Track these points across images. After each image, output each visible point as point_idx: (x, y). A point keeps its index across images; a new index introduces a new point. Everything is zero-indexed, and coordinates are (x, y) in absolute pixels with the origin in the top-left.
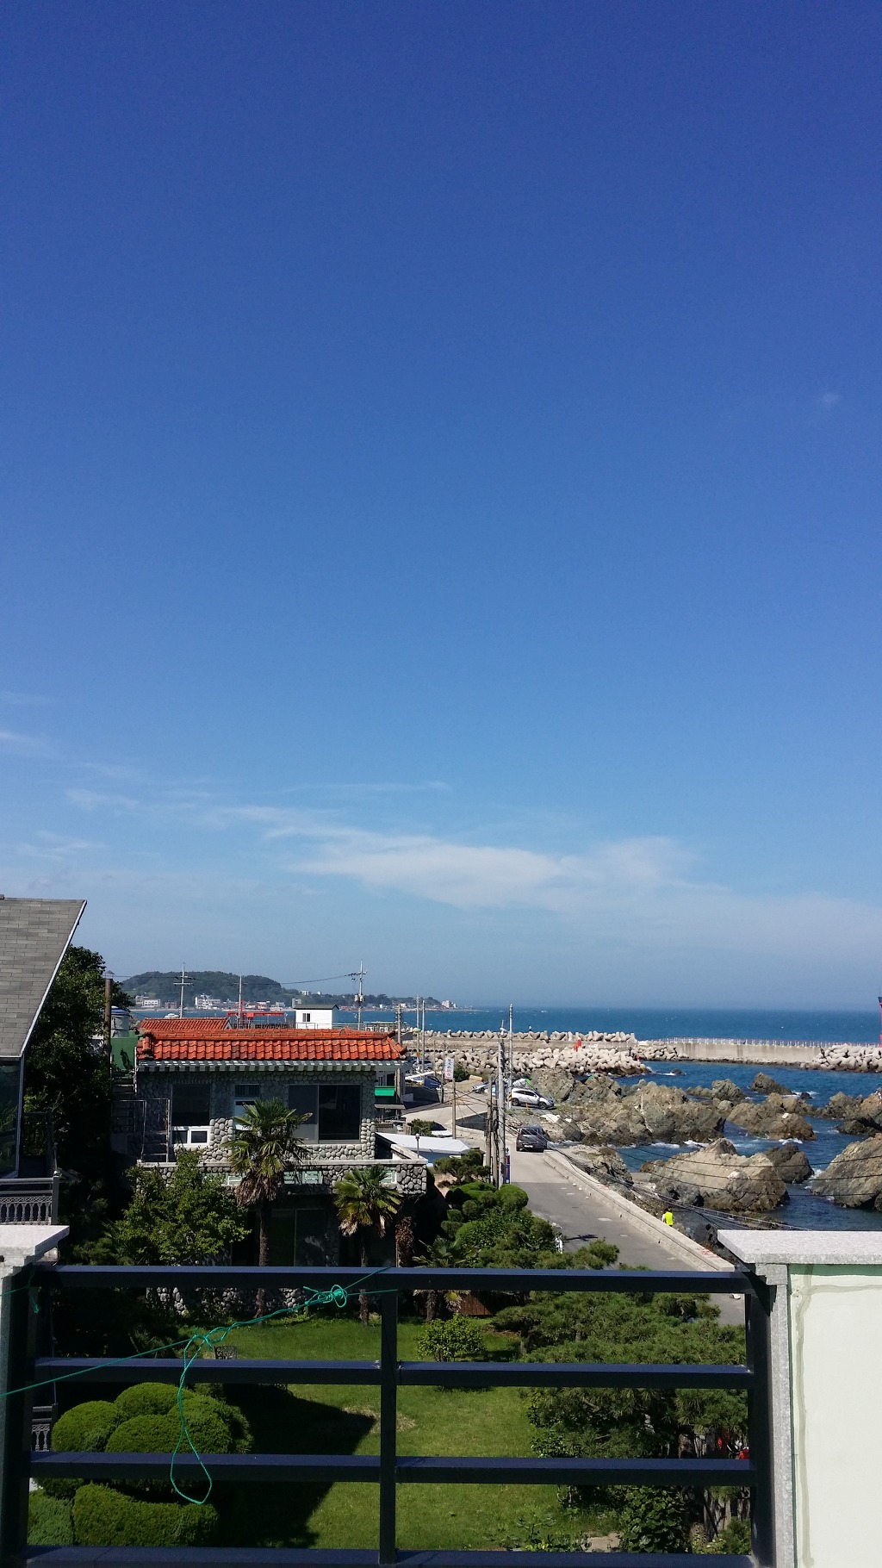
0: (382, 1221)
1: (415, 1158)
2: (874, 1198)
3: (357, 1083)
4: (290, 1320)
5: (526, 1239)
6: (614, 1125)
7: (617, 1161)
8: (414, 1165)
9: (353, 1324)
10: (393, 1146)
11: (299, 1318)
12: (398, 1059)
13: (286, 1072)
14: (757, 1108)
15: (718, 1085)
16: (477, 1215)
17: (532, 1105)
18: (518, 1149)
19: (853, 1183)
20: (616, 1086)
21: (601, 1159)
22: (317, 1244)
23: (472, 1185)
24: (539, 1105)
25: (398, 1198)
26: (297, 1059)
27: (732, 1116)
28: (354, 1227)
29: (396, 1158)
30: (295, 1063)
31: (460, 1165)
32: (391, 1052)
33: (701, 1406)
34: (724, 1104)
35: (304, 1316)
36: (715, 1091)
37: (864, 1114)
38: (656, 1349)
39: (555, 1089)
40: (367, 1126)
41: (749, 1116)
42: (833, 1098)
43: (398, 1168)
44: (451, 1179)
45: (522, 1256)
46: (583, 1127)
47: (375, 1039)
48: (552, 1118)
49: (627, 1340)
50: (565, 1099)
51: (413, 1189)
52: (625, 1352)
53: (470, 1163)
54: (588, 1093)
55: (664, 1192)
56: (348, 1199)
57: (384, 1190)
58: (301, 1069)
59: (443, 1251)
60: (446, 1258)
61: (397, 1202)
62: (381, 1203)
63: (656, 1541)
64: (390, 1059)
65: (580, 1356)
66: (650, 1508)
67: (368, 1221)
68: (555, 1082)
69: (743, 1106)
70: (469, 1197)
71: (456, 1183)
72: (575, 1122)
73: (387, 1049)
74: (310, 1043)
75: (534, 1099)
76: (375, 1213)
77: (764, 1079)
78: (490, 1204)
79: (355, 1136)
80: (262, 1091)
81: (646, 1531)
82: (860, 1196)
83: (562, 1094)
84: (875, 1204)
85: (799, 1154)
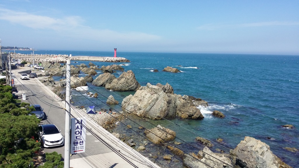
2: (103, 84)
7: (52, 79)
14: (87, 69)
15: (81, 64)
17: (39, 69)
19: (99, 82)
20: (60, 65)
21: (48, 79)
24: (41, 69)
27: (82, 70)
34: (81, 68)
36: (81, 66)
37: (106, 69)
39: (47, 66)
41: (85, 70)
42: (102, 67)
46: (50, 73)
48: (43, 71)
53: (1, 81)
54: (54, 66)
55: (61, 85)
68: (47, 64)
69: (84, 68)
72: (48, 72)
77: (91, 63)
82: (100, 84)
83: (48, 67)
84: (103, 85)
85: (91, 77)
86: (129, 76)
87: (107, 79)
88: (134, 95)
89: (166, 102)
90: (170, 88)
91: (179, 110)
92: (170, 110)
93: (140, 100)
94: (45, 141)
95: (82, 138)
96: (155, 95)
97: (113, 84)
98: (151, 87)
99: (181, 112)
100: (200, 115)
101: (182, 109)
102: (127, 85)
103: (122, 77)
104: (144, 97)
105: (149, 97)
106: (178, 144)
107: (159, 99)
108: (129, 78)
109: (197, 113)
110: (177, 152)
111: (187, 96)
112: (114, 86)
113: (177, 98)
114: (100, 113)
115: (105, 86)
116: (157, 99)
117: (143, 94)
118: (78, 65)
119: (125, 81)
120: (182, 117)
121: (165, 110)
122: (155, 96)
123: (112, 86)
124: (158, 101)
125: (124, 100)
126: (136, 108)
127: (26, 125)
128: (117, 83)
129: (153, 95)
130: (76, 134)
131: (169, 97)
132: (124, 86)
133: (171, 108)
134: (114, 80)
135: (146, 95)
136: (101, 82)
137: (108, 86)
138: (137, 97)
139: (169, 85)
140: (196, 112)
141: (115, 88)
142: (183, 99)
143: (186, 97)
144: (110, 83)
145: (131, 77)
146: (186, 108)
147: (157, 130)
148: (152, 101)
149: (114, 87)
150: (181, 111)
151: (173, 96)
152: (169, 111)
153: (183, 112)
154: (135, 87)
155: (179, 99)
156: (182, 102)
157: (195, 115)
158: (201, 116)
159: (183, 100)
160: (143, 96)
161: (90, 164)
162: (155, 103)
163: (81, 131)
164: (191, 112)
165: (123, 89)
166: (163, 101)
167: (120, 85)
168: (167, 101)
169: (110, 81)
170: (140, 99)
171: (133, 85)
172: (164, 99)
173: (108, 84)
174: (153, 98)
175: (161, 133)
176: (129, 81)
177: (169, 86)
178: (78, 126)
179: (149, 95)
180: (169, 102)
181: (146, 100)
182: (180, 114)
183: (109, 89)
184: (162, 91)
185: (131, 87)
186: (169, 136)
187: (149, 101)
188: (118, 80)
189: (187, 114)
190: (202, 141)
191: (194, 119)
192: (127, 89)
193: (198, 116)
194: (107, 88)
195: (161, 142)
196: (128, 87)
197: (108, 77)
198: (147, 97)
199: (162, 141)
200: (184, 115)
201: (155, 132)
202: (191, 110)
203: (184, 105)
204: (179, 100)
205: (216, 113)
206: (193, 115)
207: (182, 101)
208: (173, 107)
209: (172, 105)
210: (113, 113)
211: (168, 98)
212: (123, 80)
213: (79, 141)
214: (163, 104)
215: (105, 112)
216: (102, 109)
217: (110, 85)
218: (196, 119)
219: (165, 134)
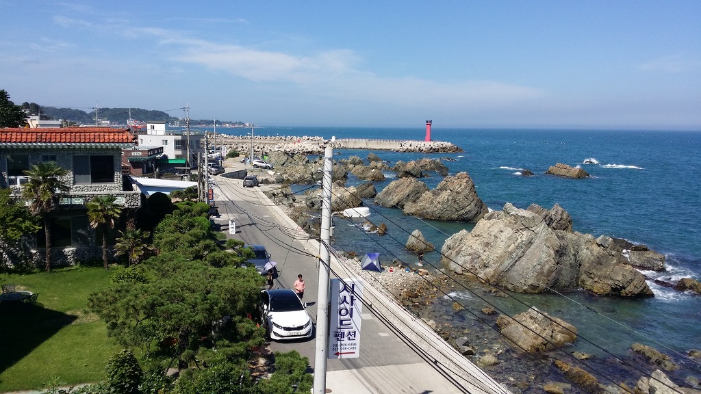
0: (112, 222)
2: (397, 204)
3: (111, 154)
4: (68, 268)
6: (298, 175)
7: (289, 190)
8: (134, 194)
9: (101, 269)
11: (75, 267)
12: (131, 142)
13: (69, 149)
14: (363, 168)
15: (351, 158)
17: (262, 167)
18: (244, 186)
19: (390, 198)
20: (307, 159)
21: (280, 190)
22: (83, 232)
24: (266, 167)
26: (74, 142)
27: (353, 171)
28: (97, 224)
30: (73, 144)
31: (183, 194)
32: (128, 139)
34: (351, 166)
35: (78, 266)
36: (350, 161)
37: (407, 170)
39: (278, 161)
40: (118, 176)
41: (360, 171)
42: (397, 163)
43: (125, 195)
44: (179, 200)
46: (285, 176)
47: (118, 132)
48: (270, 172)
50: (283, 165)
51: (133, 205)
54: (294, 162)
55: (308, 203)
56: (94, 211)
57: (115, 206)
58: (77, 147)
59: (130, 235)
61: (119, 212)
62: (110, 213)
63: (118, 389)
64: (127, 142)
67: (104, 221)
68: (279, 157)
69: (358, 167)
72: (281, 175)
73: (125, 137)
74: (82, 134)
75: (264, 165)
76: (108, 217)
77: (372, 155)
79: (111, 180)
80: (57, 158)
81: (112, 385)
82: (392, 203)
83: (282, 162)
84: (398, 206)
85: (372, 186)
86: (461, 186)
87: (407, 191)
88: (472, 232)
89: (552, 252)
90: (565, 217)
91: (586, 272)
92: (564, 272)
93: (487, 244)
94: (273, 326)
95: (353, 325)
96: (524, 232)
97: (421, 204)
98: (513, 213)
99: (592, 278)
100: (642, 287)
101: (594, 271)
102: (456, 206)
103: (444, 189)
104: (496, 237)
105: (509, 238)
106: (583, 357)
107: (535, 244)
108: (459, 190)
109: (635, 282)
110: (580, 376)
111: (608, 237)
112: (424, 209)
113: (582, 241)
114: (391, 271)
115: (402, 207)
116: (530, 243)
117: (495, 230)
118: (344, 159)
119: (450, 198)
120: (595, 290)
121: (550, 272)
122: (525, 236)
123: (418, 208)
124: (532, 247)
125: (448, 241)
126: (476, 263)
127: (238, 289)
128: (432, 203)
129: (519, 233)
130: (341, 315)
131: (561, 238)
132: (448, 209)
133: (564, 267)
134: (424, 195)
135: (502, 231)
136: (394, 199)
137: (409, 208)
138: (478, 236)
139: (560, 208)
140: (632, 280)
141: (427, 213)
142: (599, 245)
143: (607, 240)
144: (415, 201)
145: (466, 188)
146: (604, 269)
147: (529, 320)
148: (517, 247)
149: (425, 211)
150: (592, 276)
151: (570, 236)
152: (559, 273)
153: (596, 279)
154: (474, 212)
155: (588, 247)
156: (595, 253)
157: (630, 289)
158: (645, 291)
159: (598, 248)
160: (493, 234)
161: (368, 386)
162: (523, 252)
163: (352, 309)
164: (620, 278)
165: (446, 216)
166: (545, 248)
167: (439, 206)
168: (556, 249)
169: (415, 196)
170: (486, 241)
171: (468, 208)
172: (548, 244)
173: (410, 203)
174: (519, 241)
176: (461, 197)
177: (560, 212)
178: (345, 297)
179: (508, 232)
180: (560, 253)
181: (502, 244)
182: (589, 282)
183: (412, 215)
184: (544, 224)
185: (463, 211)
186: (559, 337)
187: (509, 246)
188: (434, 194)
189: (609, 283)
190: (648, 354)
191: (626, 298)
192: (455, 216)
193: (637, 291)
194: (408, 212)
195: (538, 350)
196: (458, 211)
197: (411, 188)
198: (503, 238)
199: (540, 347)
200: (599, 285)
202: (620, 275)
203: (599, 262)
204: (587, 249)
205: (688, 285)
206: (625, 288)
207: (596, 249)
208: (571, 264)
209: (568, 260)
210: (421, 272)
211: (558, 242)
212: (445, 195)
213: (346, 331)
214: (544, 255)
215: (401, 267)
216: (395, 262)
217: (414, 205)
218: (631, 297)
219: (547, 331)
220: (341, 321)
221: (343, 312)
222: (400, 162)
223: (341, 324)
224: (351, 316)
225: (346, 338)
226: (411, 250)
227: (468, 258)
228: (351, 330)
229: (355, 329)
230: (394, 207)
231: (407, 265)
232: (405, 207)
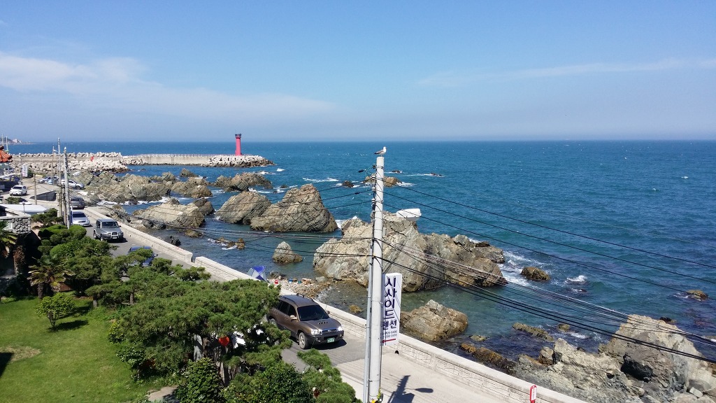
0: (8, 249)
1: (22, 215)
2: (243, 219)
5: (94, 251)
6: (117, 195)
8: (23, 218)
10: (6, 210)
14: (185, 184)
15: (165, 175)
16: (59, 242)
19: (233, 214)
20: (115, 177)
23: (55, 227)
24: (76, 188)
25: (15, 236)
27: (173, 188)
29: (8, 216)
31: (45, 217)
33: (222, 324)
34: (169, 183)
36: (163, 177)
37: (232, 184)
38: (194, 299)
39: (84, 180)
41: (181, 188)
42: (218, 178)
43: (13, 220)
44: (40, 224)
45: (93, 260)
46: (101, 197)
48: (83, 193)
49: (168, 296)
50: (89, 184)
51: (23, 231)
52: (177, 303)
53: (51, 216)
54: (101, 181)
57: (7, 232)
59: (48, 262)
60: (49, 265)
61: (15, 238)
62: (5, 240)
65: (152, 308)
66: (204, 380)
68: (83, 177)
69: (178, 183)
70: (52, 233)
71: (42, 227)
72: (96, 195)
77: (186, 171)
78: (66, 235)
82: (236, 218)
83: (88, 182)
84: (244, 221)
85: (207, 203)
86: (309, 197)
87: (251, 206)
88: (343, 240)
89: (422, 252)
91: (450, 268)
92: (433, 270)
93: (362, 250)
95: (394, 315)
96: (395, 236)
97: (269, 217)
100: (499, 278)
102: (306, 217)
103: (291, 200)
106: (481, 339)
107: (407, 246)
108: (307, 201)
109: (493, 273)
110: (488, 355)
111: (463, 236)
112: (274, 222)
113: (441, 241)
114: (276, 283)
115: (249, 222)
116: (402, 245)
118: (156, 176)
119: (300, 210)
120: (461, 283)
121: (423, 270)
122: (396, 239)
123: (267, 222)
124: (405, 249)
126: (354, 269)
128: (281, 215)
129: (390, 237)
130: (386, 306)
131: (426, 239)
132: (298, 220)
133: (433, 265)
134: (269, 208)
136: (237, 215)
137: (256, 222)
138: (350, 243)
140: (491, 271)
141: (278, 226)
142: (456, 244)
143: (463, 239)
144: (260, 215)
145: (314, 199)
147: (429, 312)
148: (391, 250)
149: (275, 224)
150: (456, 271)
151: (433, 237)
152: (430, 270)
153: (460, 274)
154: (323, 222)
155: (448, 249)
156: (454, 250)
157: (490, 279)
158: (501, 280)
159: (456, 246)
162: (397, 255)
163: (394, 301)
164: (481, 270)
165: (297, 228)
166: (417, 249)
167: (290, 218)
168: (424, 249)
169: (260, 209)
170: (359, 247)
171: (318, 219)
172: (418, 246)
173: (256, 217)
174: (392, 244)
175: (440, 318)
176: (310, 208)
178: (389, 290)
180: (428, 251)
182: (454, 277)
183: (262, 229)
184: (412, 228)
185: (313, 222)
186: (456, 324)
187: (384, 250)
188: (282, 206)
189: (472, 275)
190: (530, 331)
191: (487, 287)
192: (305, 227)
193: (495, 281)
194: (257, 226)
195: (441, 337)
196: (308, 222)
197: (254, 202)
199: (443, 335)
200: (464, 279)
201: (425, 316)
202: (481, 267)
203: (460, 257)
204: (447, 247)
205: (532, 273)
206: (486, 279)
207: (455, 247)
208: (437, 262)
209: (435, 258)
210: (304, 281)
211: (425, 243)
212: (293, 208)
213: (389, 320)
214: (416, 255)
215: (282, 279)
216: (272, 274)
217: (261, 219)
218: (491, 286)
219: (447, 320)
220: (386, 312)
221: (388, 303)
222: (222, 177)
223: (386, 315)
224: (393, 307)
225: (389, 327)
226: (280, 262)
227: (345, 264)
228: (393, 319)
229: (396, 318)
230: (239, 223)
231: (285, 276)
232: (251, 221)
